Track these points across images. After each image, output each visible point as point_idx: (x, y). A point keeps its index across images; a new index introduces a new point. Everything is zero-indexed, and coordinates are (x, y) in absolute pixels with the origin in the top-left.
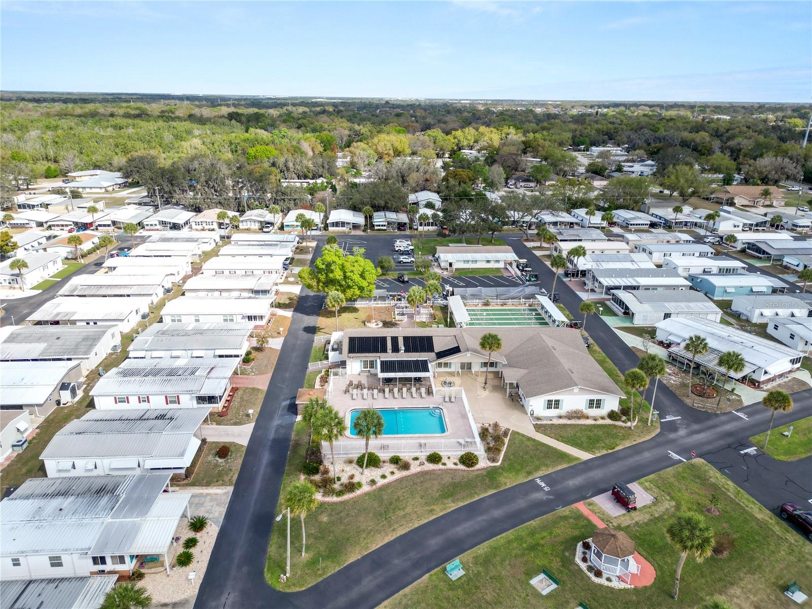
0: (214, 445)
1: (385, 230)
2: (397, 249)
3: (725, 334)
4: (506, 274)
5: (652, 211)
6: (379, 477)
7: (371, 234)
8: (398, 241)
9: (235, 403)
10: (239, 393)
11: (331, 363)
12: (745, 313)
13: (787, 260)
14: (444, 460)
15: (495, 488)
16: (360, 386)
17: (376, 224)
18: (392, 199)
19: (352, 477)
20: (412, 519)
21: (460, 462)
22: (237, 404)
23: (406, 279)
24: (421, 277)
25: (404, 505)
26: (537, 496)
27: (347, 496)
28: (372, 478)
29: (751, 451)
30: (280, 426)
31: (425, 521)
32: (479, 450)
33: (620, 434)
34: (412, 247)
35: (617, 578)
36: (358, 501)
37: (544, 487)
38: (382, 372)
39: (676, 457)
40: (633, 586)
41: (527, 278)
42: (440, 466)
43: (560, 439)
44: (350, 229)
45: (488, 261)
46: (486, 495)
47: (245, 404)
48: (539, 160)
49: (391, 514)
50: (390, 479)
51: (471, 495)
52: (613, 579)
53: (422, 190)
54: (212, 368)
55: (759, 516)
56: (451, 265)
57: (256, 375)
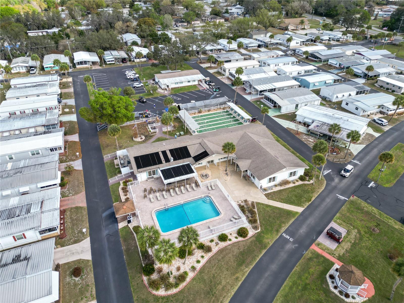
0: (67, 266)
1: (114, 64)
2: (128, 77)
3: (331, 114)
4: (201, 89)
5: (255, 37)
6: (195, 263)
7: (106, 67)
8: (127, 71)
9: (68, 224)
10: (68, 214)
11: (125, 175)
12: (328, 96)
13: (330, 61)
14: (230, 237)
15: (265, 248)
16: (152, 191)
17: (107, 60)
18: (113, 42)
19: (178, 269)
20: (229, 290)
21: (239, 236)
22: (69, 224)
23: (145, 100)
24: (152, 97)
25: (219, 280)
26: (289, 247)
27: (182, 286)
28: (191, 265)
29: (372, 184)
30: (109, 235)
31: (236, 288)
32: (244, 223)
33: (310, 190)
34: (137, 75)
35: (357, 295)
36: (190, 287)
37: (289, 239)
38: (165, 180)
39: (342, 198)
40: (367, 298)
41: (214, 90)
42: (228, 243)
43: (282, 201)
44: (91, 65)
45: (189, 82)
46: (262, 255)
47: (76, 223)
48: (183, 8)
49: (215, 290)
50: (203, 261)
51: (254, 258)
52: (355, 296)
53: (126, 33)
54: (42, 202)
55: (397, 227)
56: (168, 86)
57: (74, 195)
